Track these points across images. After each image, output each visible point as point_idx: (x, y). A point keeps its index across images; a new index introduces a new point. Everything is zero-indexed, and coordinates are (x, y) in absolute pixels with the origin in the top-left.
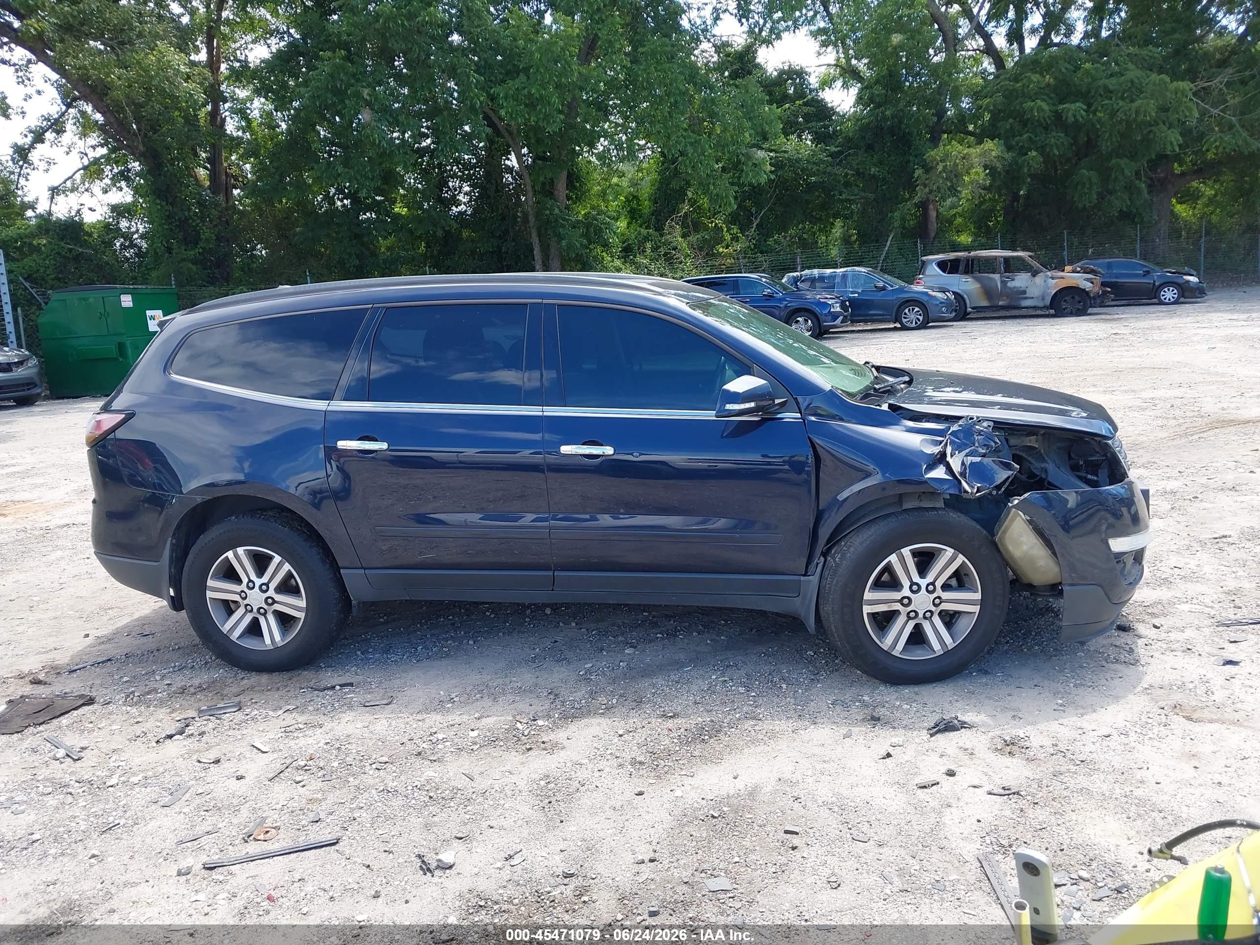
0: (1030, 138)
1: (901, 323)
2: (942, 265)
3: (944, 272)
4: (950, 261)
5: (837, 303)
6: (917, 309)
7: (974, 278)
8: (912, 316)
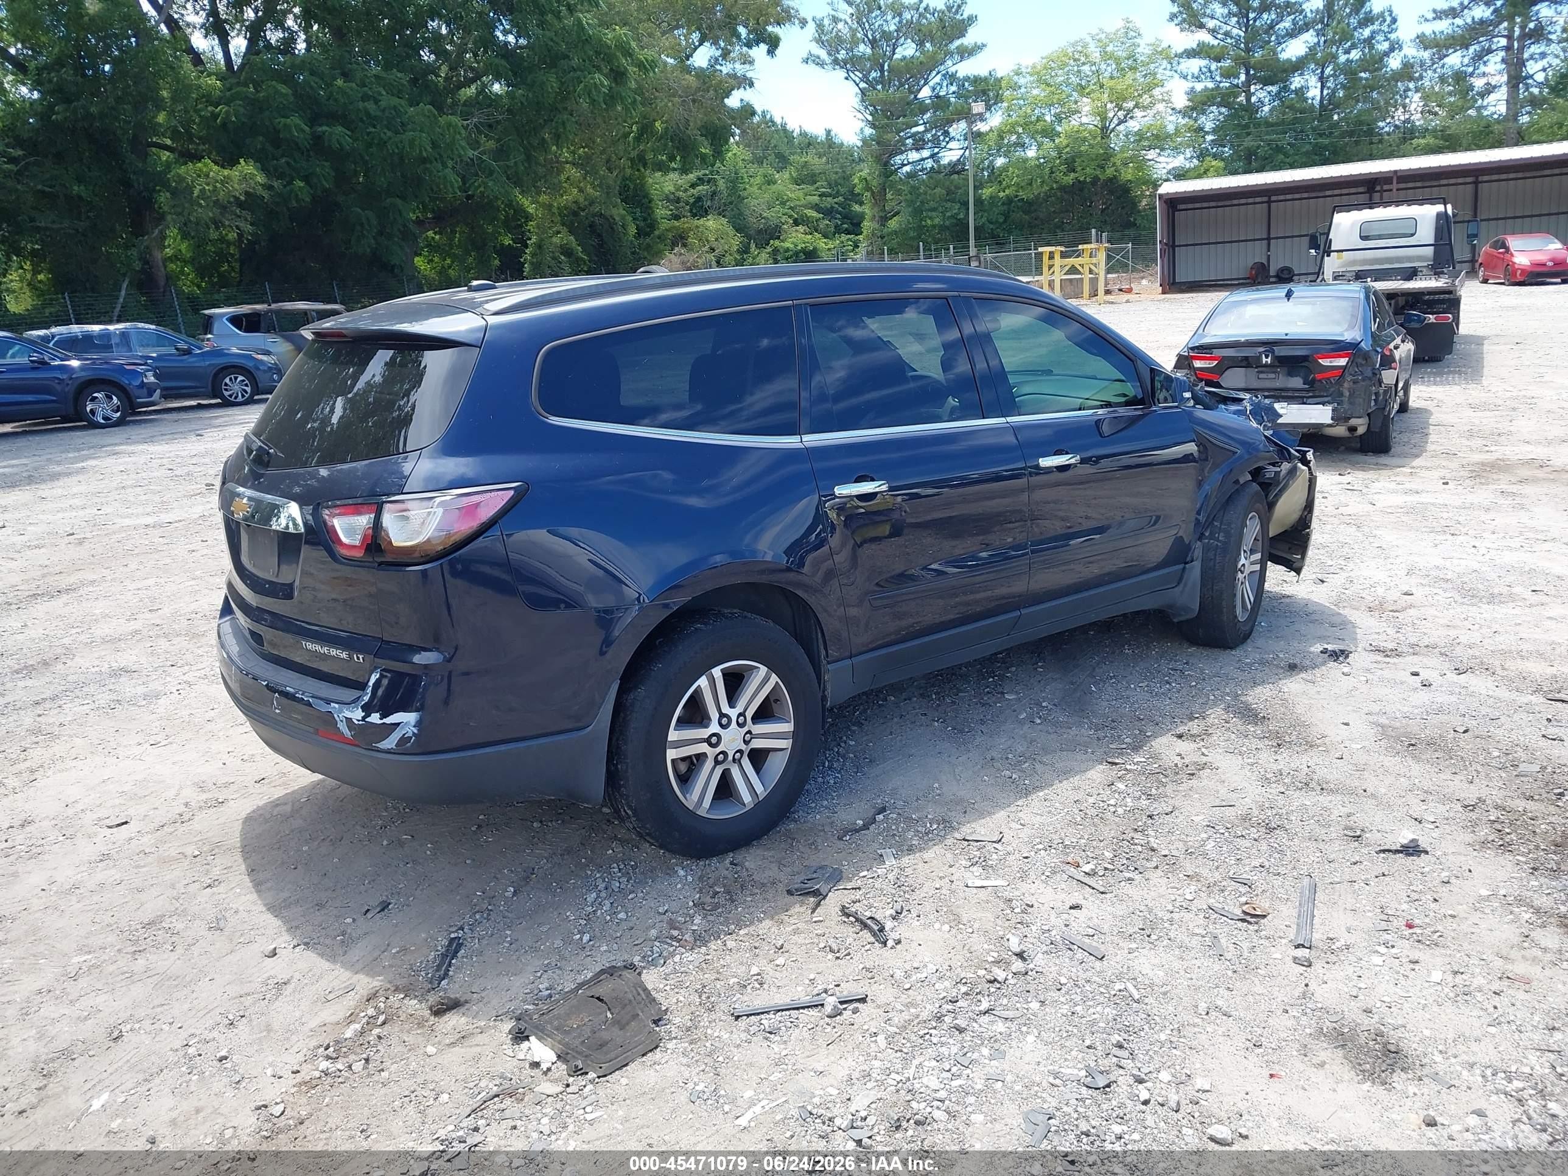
0: (288, 163)
1: (222, 397)
2: (236, 320)
3: (240, 330)
4: (245, 315)
5: (148, 370)
6: (240, 378)
7: (283, 337)
8: (236, 388)
